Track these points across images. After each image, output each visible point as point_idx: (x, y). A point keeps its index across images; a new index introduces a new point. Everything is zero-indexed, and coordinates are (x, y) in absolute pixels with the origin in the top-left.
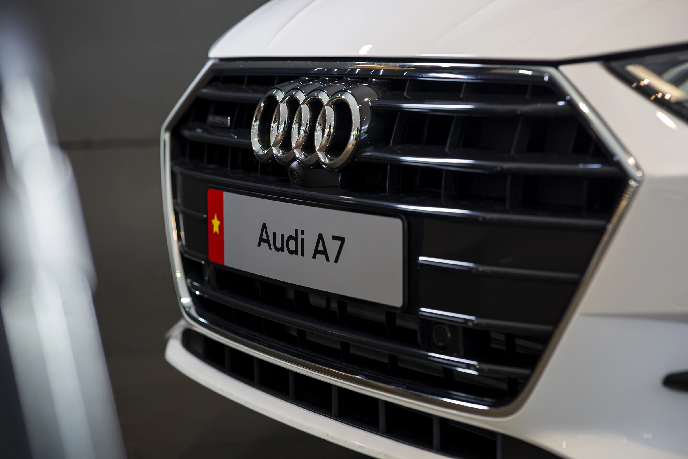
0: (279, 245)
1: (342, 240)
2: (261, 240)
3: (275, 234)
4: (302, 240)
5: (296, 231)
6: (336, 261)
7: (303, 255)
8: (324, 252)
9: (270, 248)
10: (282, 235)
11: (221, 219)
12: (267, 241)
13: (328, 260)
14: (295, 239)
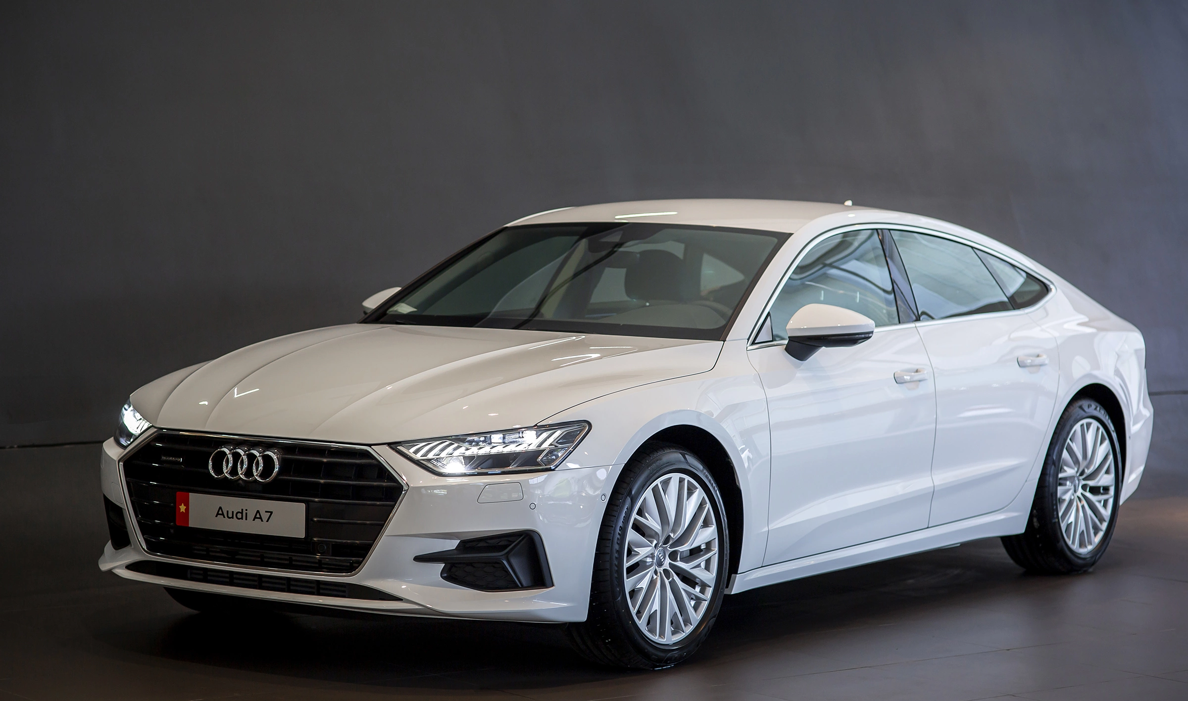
0: (230, 515)
1: (271, 513)
2: (218, 514)
3: (228, 511)
4: (246, 513)
5: (242, 510)
6: (267, 521)
7: (246, 519)
8: (260, 518)
9: (224, 517)
10: (233, 512)
11: (187, 505)
12: (223, 514)
13: (262, 521)
14: (242, 513)
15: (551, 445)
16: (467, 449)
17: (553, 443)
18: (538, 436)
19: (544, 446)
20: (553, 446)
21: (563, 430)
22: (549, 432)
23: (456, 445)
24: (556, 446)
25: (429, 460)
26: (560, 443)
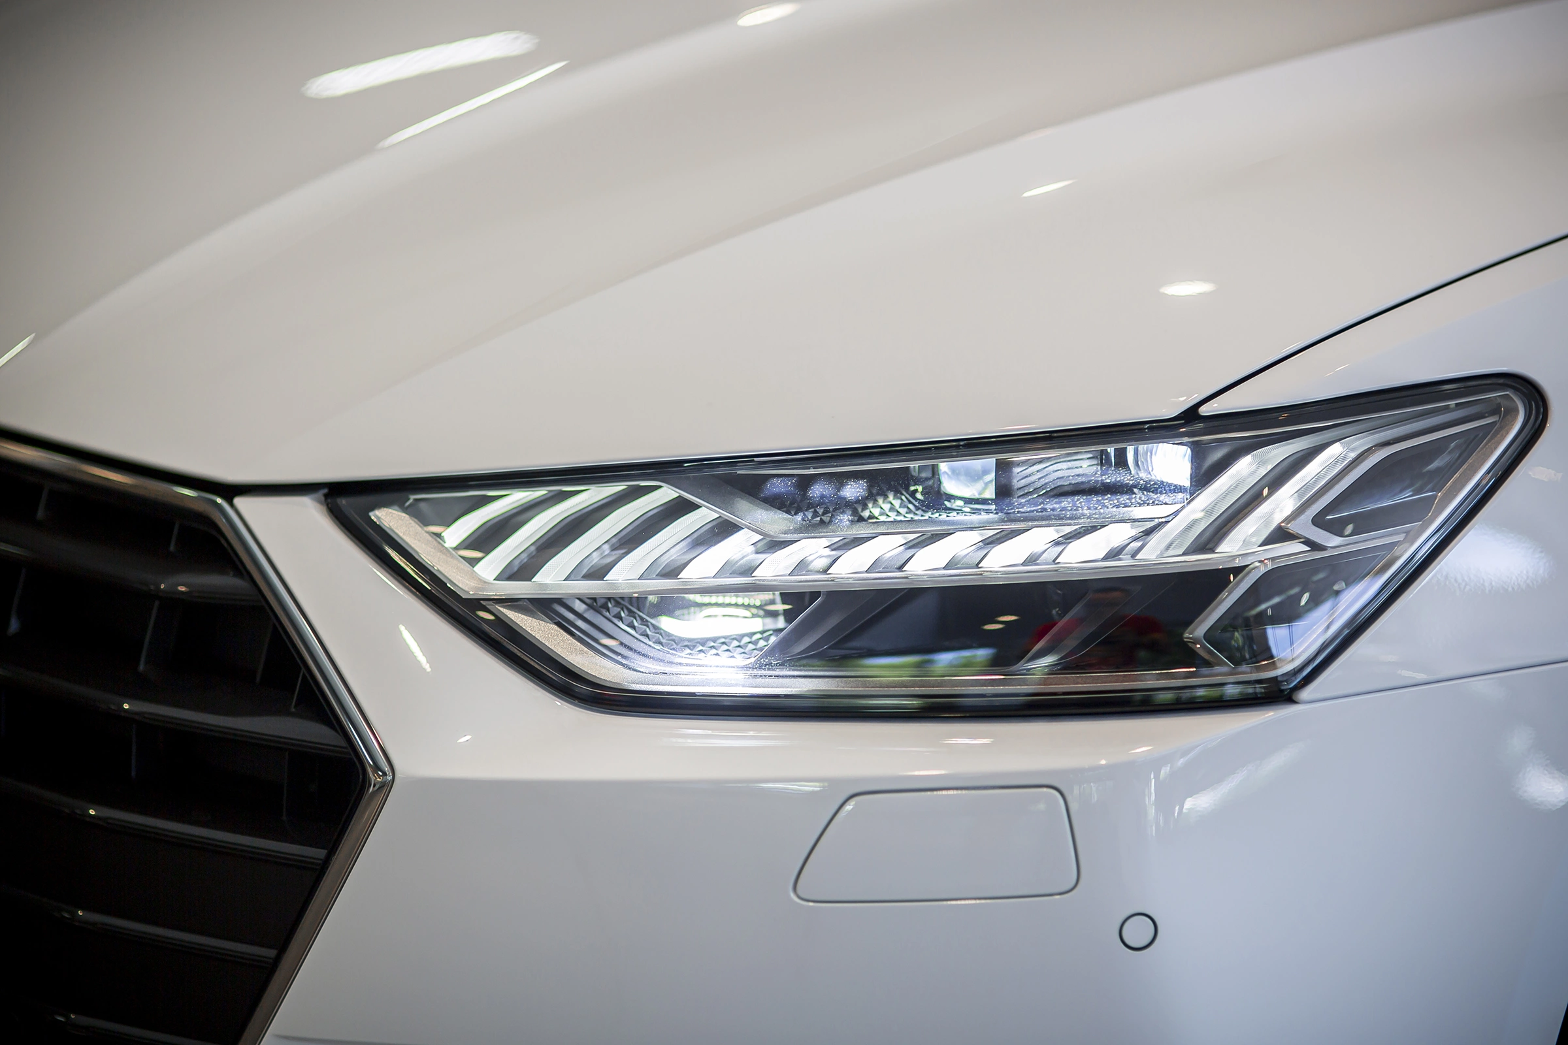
15: (1281, 535)
16: (775, 545)
17: (1293, 527)
18: (1203, 477)
19: (1231, 548)
20: (1295, 547)
21: (1361, 443)
22: (1278, 453)
23: (705, 515)
24: (1314, 546)
25: (545, 606)
26: (1335, 528)
